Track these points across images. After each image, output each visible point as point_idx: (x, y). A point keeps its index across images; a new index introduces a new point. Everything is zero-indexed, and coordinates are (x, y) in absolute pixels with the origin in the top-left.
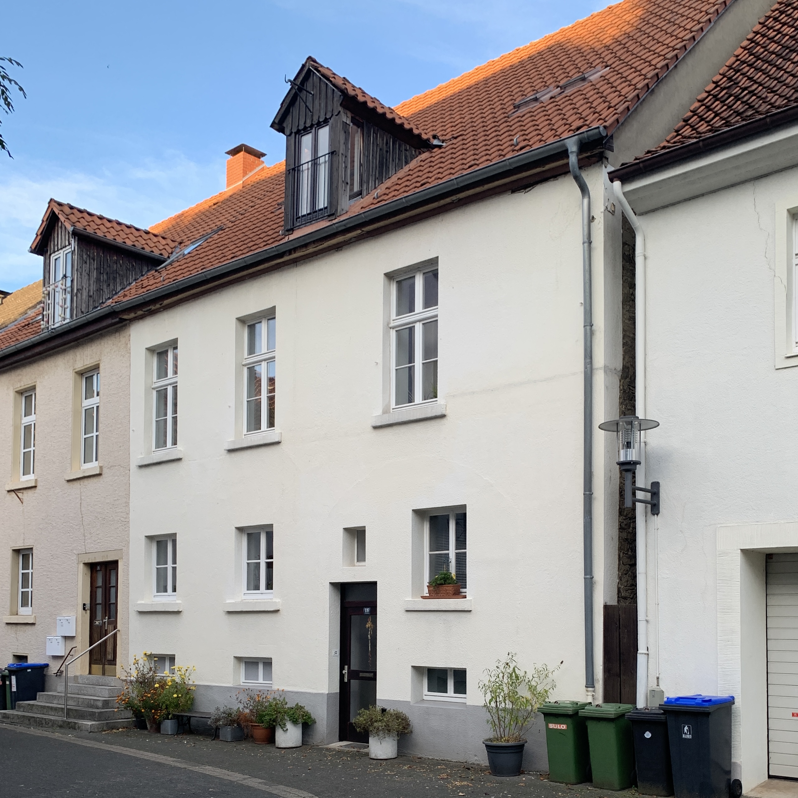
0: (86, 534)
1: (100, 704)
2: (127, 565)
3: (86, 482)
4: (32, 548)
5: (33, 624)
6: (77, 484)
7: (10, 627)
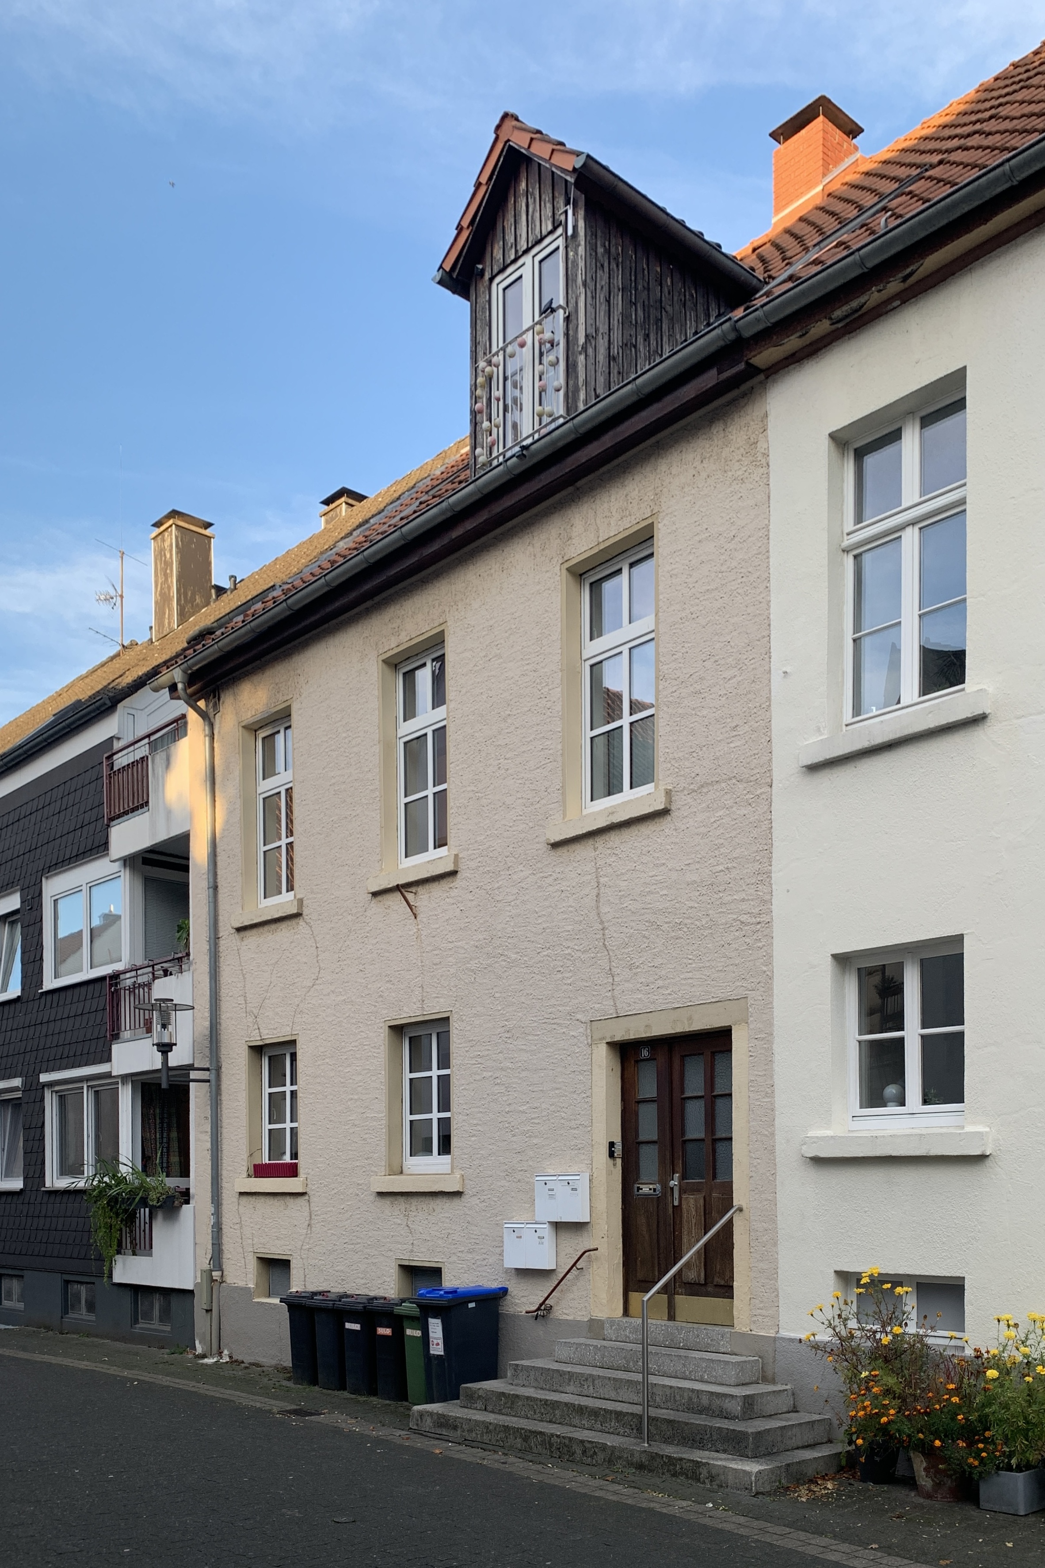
0: (616, 971)
1: (736, 1408)
2: (766, 1038)
3: (615, 839)
4: (448, 1018)
5: (458, 1194)
6: (583, 851)
7: (387, 1202)
